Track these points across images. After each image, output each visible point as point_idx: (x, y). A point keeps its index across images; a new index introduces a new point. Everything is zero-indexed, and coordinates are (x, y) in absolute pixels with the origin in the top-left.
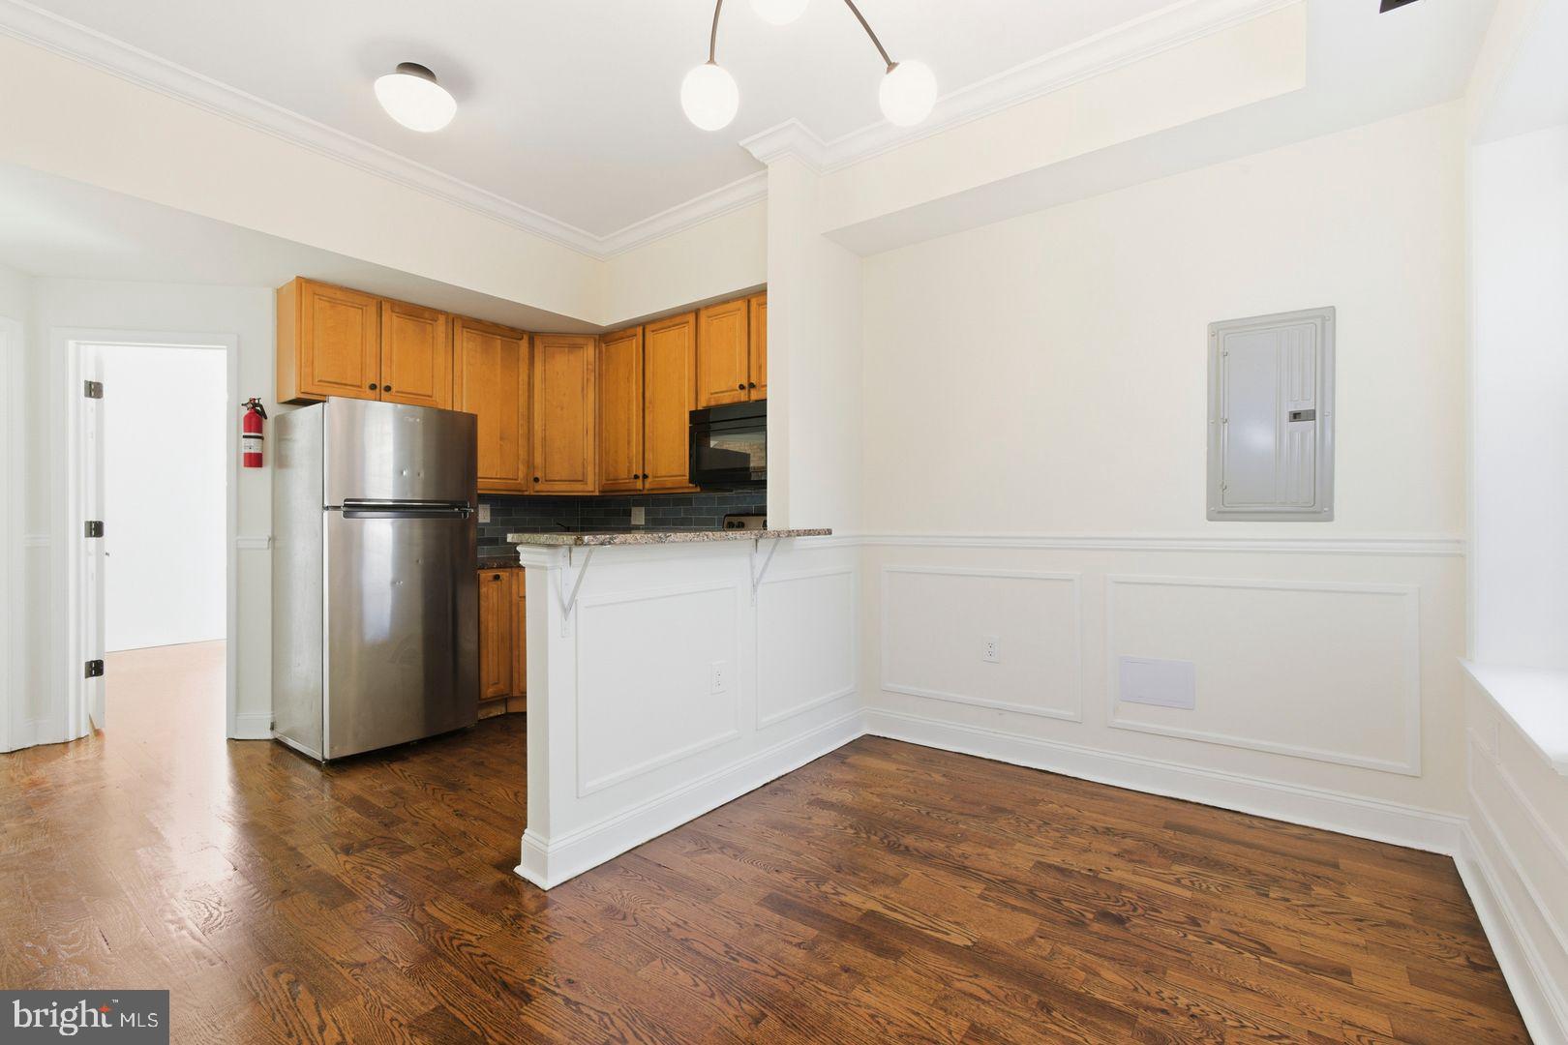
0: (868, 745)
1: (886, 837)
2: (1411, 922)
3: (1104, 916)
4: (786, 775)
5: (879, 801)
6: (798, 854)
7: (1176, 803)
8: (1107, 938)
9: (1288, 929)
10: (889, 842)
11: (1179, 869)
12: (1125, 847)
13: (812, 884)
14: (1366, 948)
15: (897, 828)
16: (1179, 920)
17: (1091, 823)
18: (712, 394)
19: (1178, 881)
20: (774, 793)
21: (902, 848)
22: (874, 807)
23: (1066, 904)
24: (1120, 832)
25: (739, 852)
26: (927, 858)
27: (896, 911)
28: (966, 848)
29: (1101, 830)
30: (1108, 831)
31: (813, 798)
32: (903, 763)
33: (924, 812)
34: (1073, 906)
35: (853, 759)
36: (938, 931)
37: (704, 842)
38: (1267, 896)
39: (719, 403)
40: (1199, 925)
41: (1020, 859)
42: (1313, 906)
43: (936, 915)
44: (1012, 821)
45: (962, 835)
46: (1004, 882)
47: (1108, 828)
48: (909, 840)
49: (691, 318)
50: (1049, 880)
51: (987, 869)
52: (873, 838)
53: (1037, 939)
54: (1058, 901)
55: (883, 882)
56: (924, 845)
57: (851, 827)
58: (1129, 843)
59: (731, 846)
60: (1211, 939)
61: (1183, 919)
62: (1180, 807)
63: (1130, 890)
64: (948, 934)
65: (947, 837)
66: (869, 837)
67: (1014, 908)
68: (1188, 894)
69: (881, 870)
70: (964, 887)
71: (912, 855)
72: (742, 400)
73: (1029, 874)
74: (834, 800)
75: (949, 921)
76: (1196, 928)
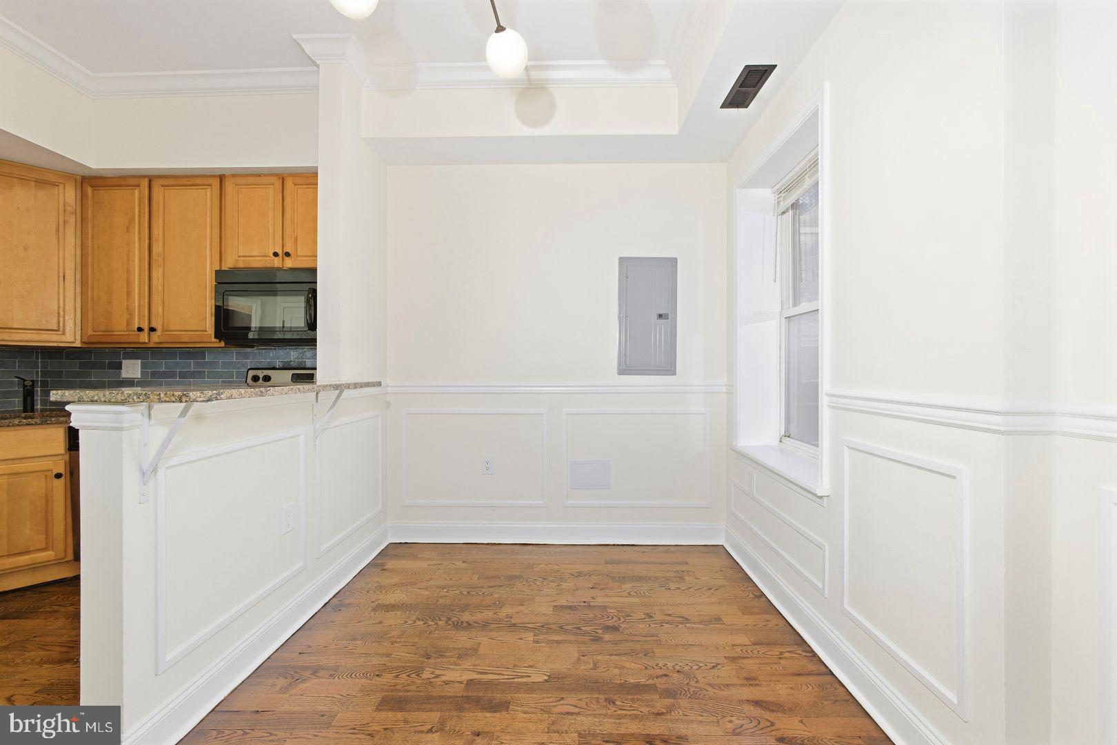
0: (395, 550)
1: (449, 619)
2: (726, 583)
3: (607, 629)
4: (339, 591)
5: (428, 593)
6: (389, 655)
7: (601, 547)
8: (616, 643)
9: (687, 604)
10: (453, 622)
11: (627, 586)
12: (594, 581)
13: (413, 675)
14: (719, 603)
15: (452, 610)
16: (641, 618)
17: (569, 571)
18: (239, 257)
19: (629, 594)
20: (338, 609)
21: (465, 624)
22: (428, 599)
23: (584, 628)
24: (586, 573)
25: (334, 672)
26: (485, 626)
27: (487, 673)
28: (505, 611)
29: (576, 574)
30: (580, 574)
31: (374, 605)
32: (428, 559)
33: (465, 593)
34: (588, 628)
35: (390, 564)
36: (523, 677)
37: (292, 673)
38: (670, 589)
39: (248, 266)
40: (652, 617)
41: (542, 608)
42: (690, 588)
43: (516, 666)
44: (524, 583)
45: (499, 601)
46: (542, 626)
47: (579, 572)
48: (466, 617)
49: (216, 183)
50: (567, 617)
51: (528, 621)
52: (440, 623)
53: (582, 658)
54: (579, 628)
55: (466, 655)
56: (479, 617)
57: (419, 619)
58: (594, 579)
59: (321, 668)
60: (662, 624)
61: (644, 616)
62: (606, 549)
63: (610, 607)
64: (530, 677)
65: (490, 606)
66: (436, 624)
67: (558, 642)
68: (637, 600)
69: (461, 646)
70: (521, 639)
71: (474, 627)
72: (276, 266)
73: (553, 616)
74: (392, 602)
75: (525, 667)
76: (651, 620)
